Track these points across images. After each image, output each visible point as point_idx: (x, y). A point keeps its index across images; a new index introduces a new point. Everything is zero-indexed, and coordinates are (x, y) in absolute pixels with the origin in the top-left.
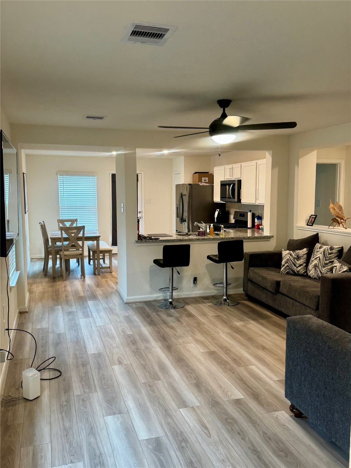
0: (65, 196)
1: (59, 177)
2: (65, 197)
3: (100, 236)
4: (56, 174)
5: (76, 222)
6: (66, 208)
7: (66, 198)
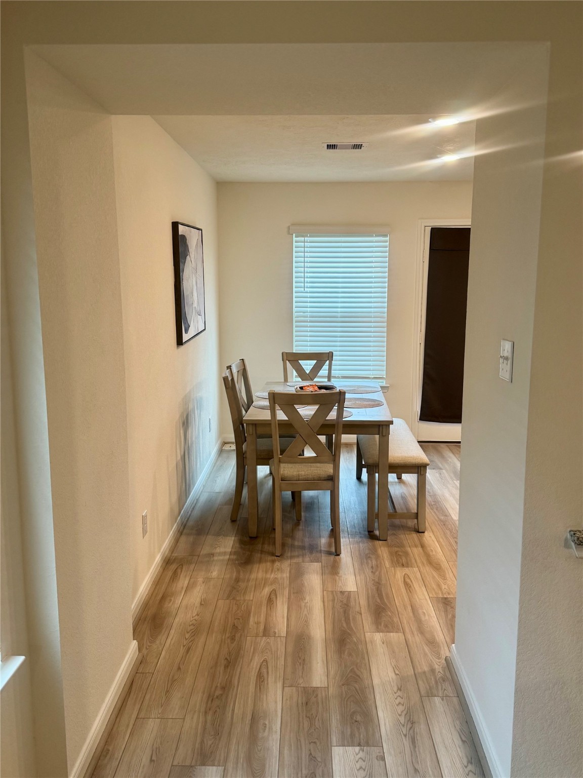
0: (308, 290)
1: (294, 239)
2: (307, 293)
3: (392, 422)
4: (289, 233)
5: (328, 362)
6: (309, 319)
7: (309, 295)
